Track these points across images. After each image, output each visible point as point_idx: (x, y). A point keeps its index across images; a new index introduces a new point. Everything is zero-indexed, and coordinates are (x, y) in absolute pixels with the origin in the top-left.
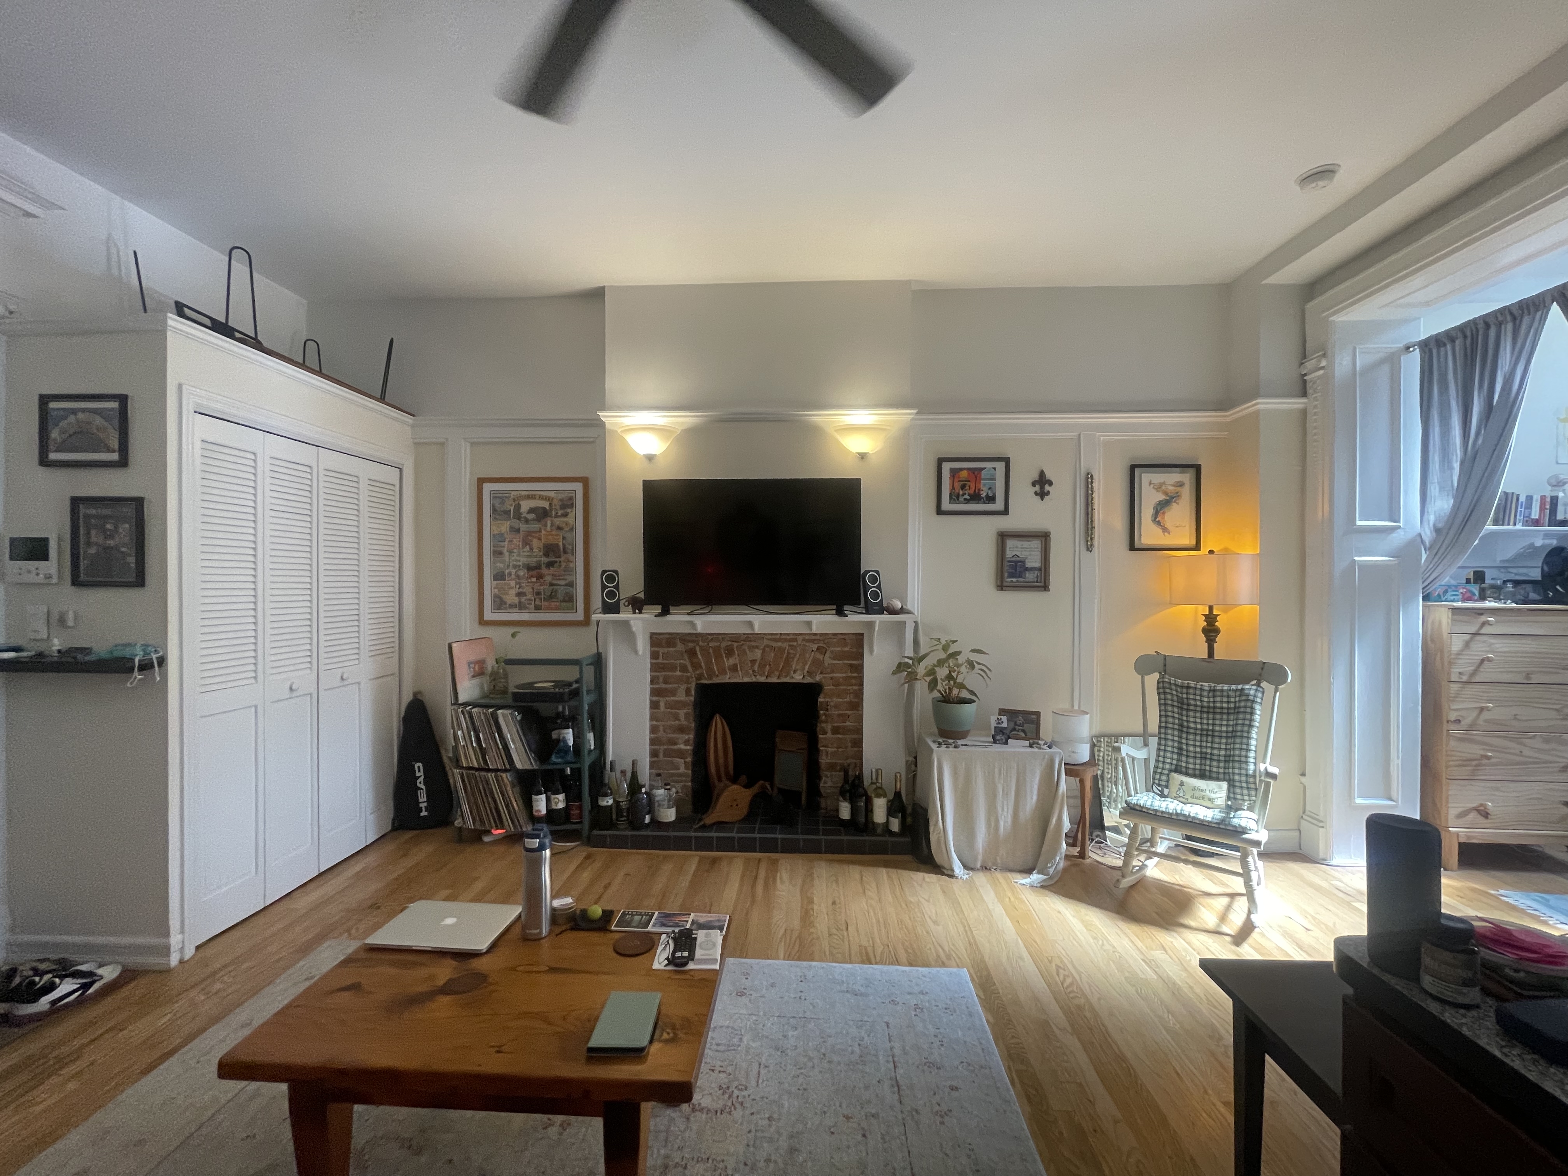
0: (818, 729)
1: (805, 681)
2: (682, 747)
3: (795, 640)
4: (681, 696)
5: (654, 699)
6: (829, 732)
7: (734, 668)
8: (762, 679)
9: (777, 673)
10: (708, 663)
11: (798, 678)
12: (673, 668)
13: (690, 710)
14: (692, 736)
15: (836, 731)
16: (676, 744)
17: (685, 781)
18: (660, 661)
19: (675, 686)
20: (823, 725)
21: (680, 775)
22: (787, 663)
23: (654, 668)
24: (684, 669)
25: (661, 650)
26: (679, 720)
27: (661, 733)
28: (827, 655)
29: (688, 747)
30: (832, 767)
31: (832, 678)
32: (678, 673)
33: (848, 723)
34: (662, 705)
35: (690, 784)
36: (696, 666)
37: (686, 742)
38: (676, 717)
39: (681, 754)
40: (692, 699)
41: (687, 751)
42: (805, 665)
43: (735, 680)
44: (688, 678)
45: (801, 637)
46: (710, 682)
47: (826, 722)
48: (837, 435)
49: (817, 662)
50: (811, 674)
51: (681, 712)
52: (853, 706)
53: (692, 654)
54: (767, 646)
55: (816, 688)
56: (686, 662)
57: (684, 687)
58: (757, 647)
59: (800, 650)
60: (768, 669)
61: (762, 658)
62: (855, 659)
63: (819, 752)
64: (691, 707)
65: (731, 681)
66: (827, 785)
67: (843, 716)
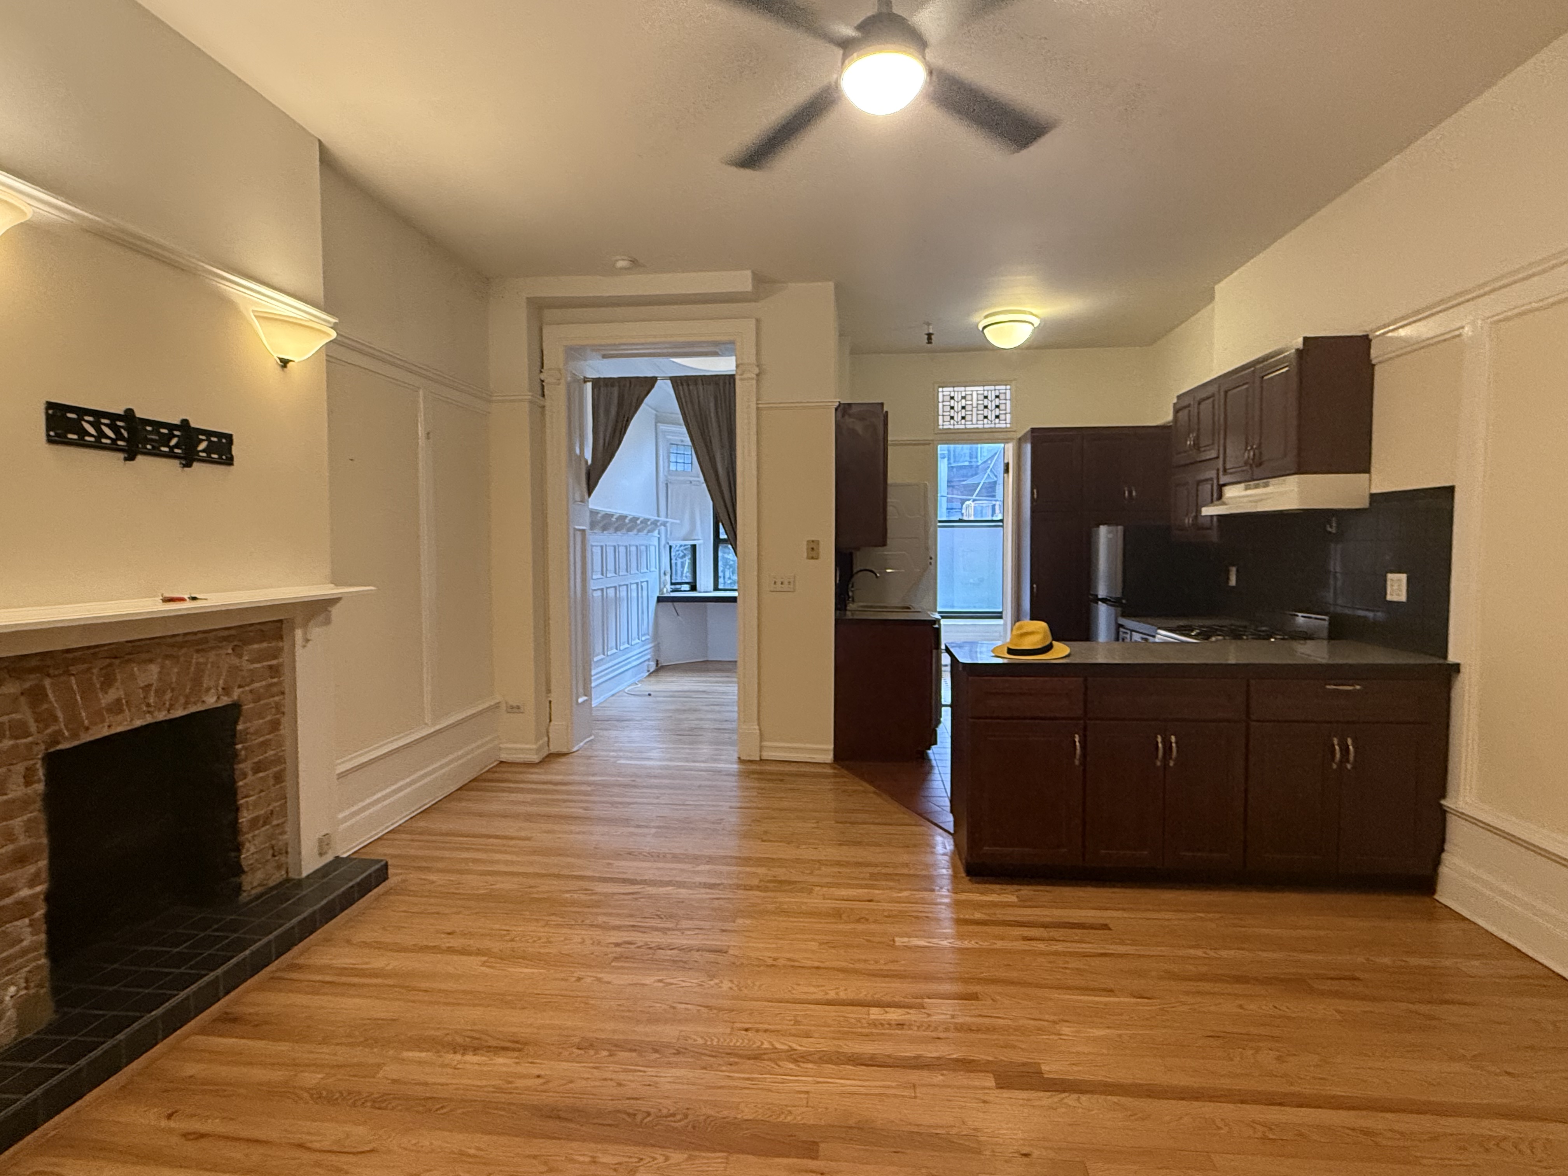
0: (237, 772)
1: (219, 705)
2: (25, 892)
3: (205, 640)
4: (16, 790)
6: (250, 773)
7: (116, 708)
8: (161, 716)
9: (182, 700)
10: (70, 708)
11: (211, 701)
13: (36, 813)
14: (43, 863)
15: (257, 769)
16: (12, 892)
17: (36, 959)
19: (3, 771)
20: (242, 766)
21: (24, 952)
22: (197, 681)
24: (18, 730)
26: (12, 841)
28: (245, 657)
29: (39, 889)
30: (254, 823)
31: (251, 691)
32: (7, 741)
33: (273, 751)
35: (43, 961)
36: (45, 719)
37: (32, 884)
38: (10, 837)
39: (23, 908)
40: (40, 787)
41: (35, 896)
42: (219, 679)
43: (119, 729)
44: (29, 746)
45: (209, 636)
46: (76, 743)
47: (245, 760)
48: (256, 323)
49: (234, 670)
50: (227, 691)
51: (17, 823)
52: (275, 726)
53: (36, 696)
54: (167, 657)
55: (235, 709)
56: (25, 714)
57: (20, 768)
58: (151, 661)
59: (212, 656)
60: (168, 695)
61: (160, 679)
62: (275, 657)
63: (237, 809)
64: (39, 805)
65: (113, 731)
66: (250, 853)
67: (265, 744)
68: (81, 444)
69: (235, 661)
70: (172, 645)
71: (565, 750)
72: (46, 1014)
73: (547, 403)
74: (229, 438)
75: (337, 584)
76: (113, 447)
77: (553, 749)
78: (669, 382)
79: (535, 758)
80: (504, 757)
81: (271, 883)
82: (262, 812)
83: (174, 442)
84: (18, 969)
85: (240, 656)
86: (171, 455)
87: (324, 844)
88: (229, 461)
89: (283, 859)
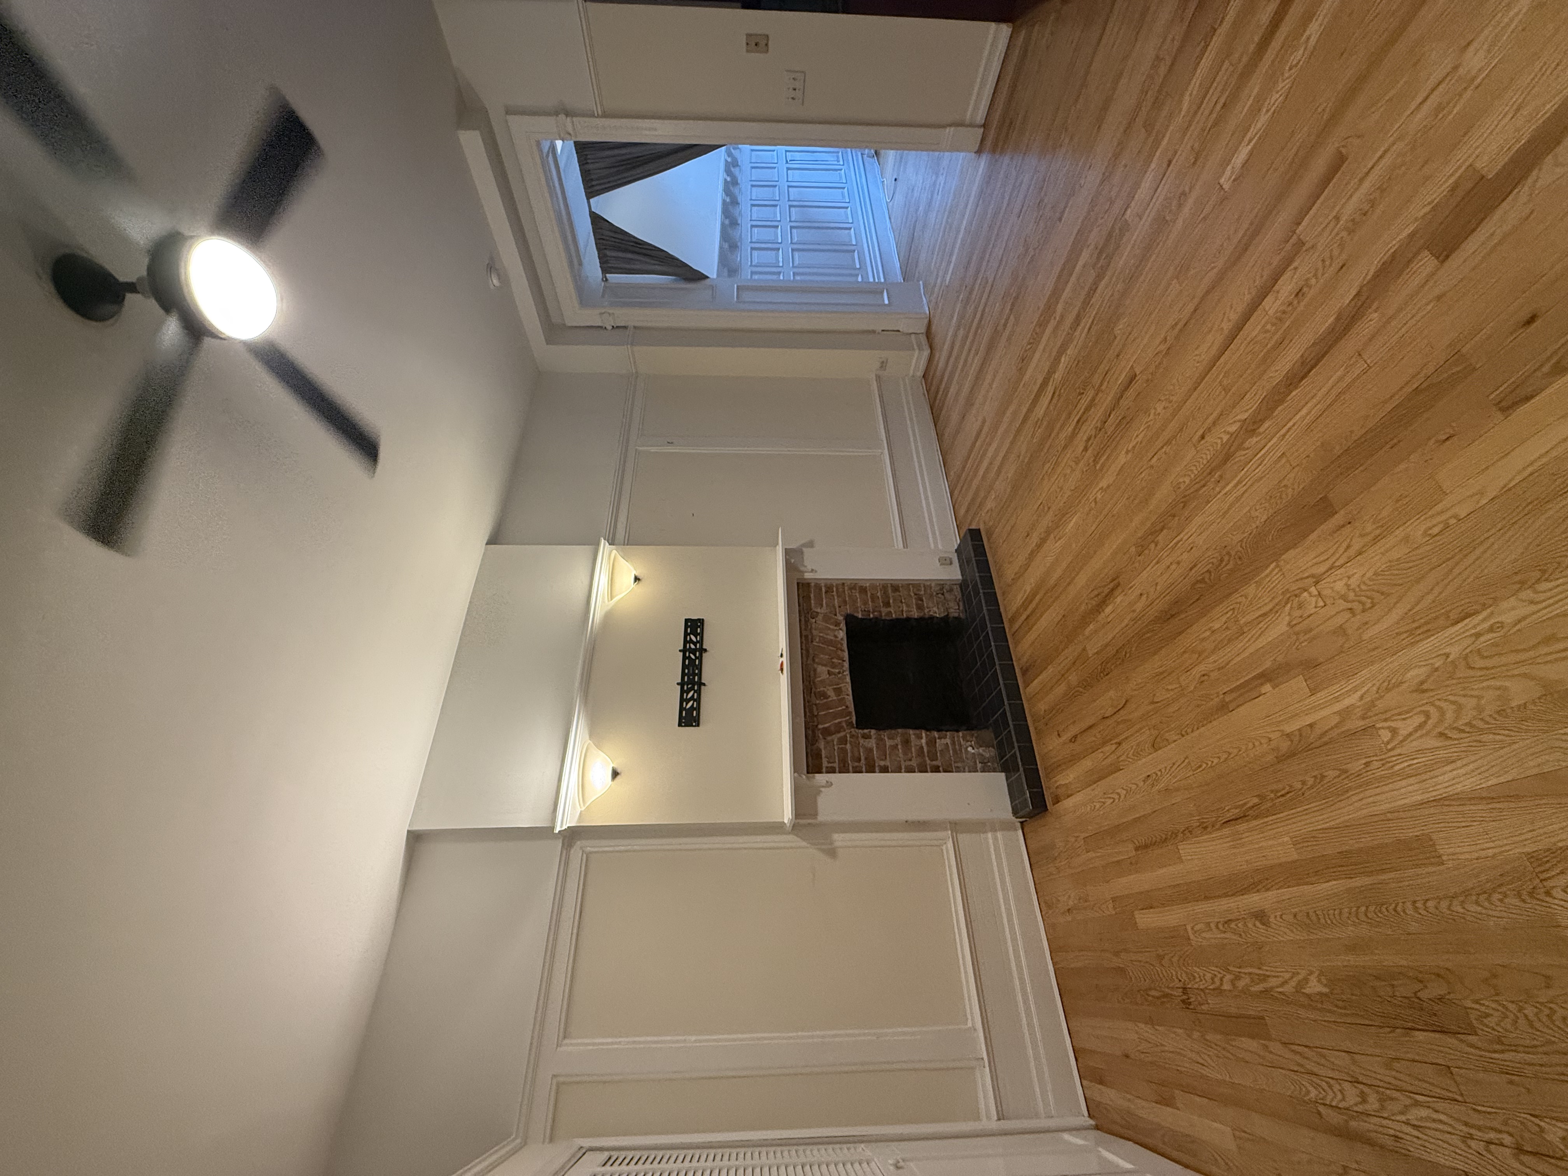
0: (888, 618)
1: (844, 628)
2: (924, 741)
3: (806, 637)
4: (872, 743)
5: (877, 769)
6: (889, 609)
7: (838, 691)
8: (846, 665)
9: (839, 652)
10: (835, 716)
11: (842, 634)
12: (843, 751)
13: (885, 735)
14: (911, 732)
15: (887, 604)
16: (922, 747)
17: (958, 737)
18: (836, 765)
19: (861, 750)
20: (883, 615)
21: (953, 743)
22: (830, 643)
23: (844, 770)
24: (843, 741)
25: (825, 764)
26: (897, 745)
27: (914, 763)
28: (819, 610)
29: (924, 735)
30: (920, 608)
31: (840, 607)
32: (848, 746)
33: (879, 594)
34: (882, 763)
35: (961, 734)
36: (839, 728)
37: (920, 737)
38: (894, 747)
39: (932, 743)
40: (873, 732)
41: (926, 735)
42: (829, 629)
43: (850, 690)
44: (852, 736)
45: (804, 633)
46: (854, 713)
47: (880, 612)
48: (615, 599)
49: (826, 619)
50: (837, 624)
51: (889, 743)
52: (863, 590)
53: (827, 732)
54: (814, 660)
55: (850, 620)
56: (835, 738)
57: (862, 741)
58: (815, 670)
59: (815, 632)
60: (835, 660)
61: (825, 665)
62: (821, 589)
63: (908, 619)
64: (881, 732)
65: (850, 692)
66: (936, 611)
67: (874, 598)
68: (698, 709)
69: (820, 617)
70: (808, 657)
71: (926, 321)
72: (988, 734)
73: (631, 324)
74: (687, 621)
75: (778, 544)
76: (699, 692)
77: (923, 330)
78: (592, 200)
79: (926, 353)
80: (920, 373)
81: (959, 596)
82: (914, 601)
83: (693, 657)
84: (960, 745)
85: (817, 613)
86: (700, 658)
87: (945, 562)
88: (702, 621)
89: (947, 587)
